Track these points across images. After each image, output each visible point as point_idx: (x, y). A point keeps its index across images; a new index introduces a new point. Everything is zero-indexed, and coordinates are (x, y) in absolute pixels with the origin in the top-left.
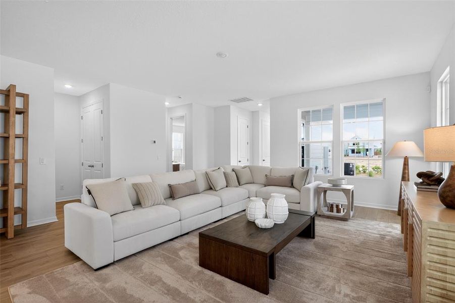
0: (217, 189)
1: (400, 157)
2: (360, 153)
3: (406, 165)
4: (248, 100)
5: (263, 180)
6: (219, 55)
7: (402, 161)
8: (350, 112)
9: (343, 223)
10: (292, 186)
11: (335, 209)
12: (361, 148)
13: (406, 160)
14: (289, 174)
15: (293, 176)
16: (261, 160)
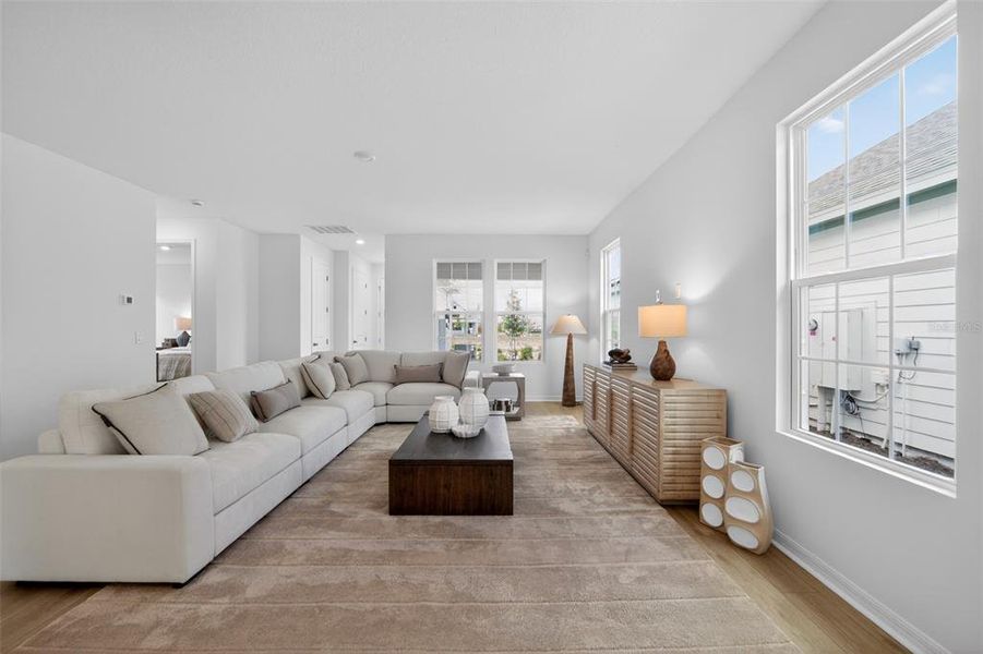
0: (328, 396)
1: (562, 335)
2: (460, 329)
3: (570, 344)
4: (344, 230)
5: (388, 374)
6: (359, 155)
7: (566, 338)
8: (505, 271)
9: (516, 423)
10: (442, 381)
11: (504, 407)
12: (462, 321)
13: (570, 337)
14: (435, 362)
15: (442, 364)
16: (350, 342)
